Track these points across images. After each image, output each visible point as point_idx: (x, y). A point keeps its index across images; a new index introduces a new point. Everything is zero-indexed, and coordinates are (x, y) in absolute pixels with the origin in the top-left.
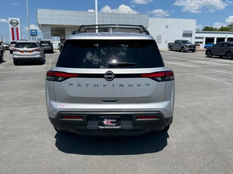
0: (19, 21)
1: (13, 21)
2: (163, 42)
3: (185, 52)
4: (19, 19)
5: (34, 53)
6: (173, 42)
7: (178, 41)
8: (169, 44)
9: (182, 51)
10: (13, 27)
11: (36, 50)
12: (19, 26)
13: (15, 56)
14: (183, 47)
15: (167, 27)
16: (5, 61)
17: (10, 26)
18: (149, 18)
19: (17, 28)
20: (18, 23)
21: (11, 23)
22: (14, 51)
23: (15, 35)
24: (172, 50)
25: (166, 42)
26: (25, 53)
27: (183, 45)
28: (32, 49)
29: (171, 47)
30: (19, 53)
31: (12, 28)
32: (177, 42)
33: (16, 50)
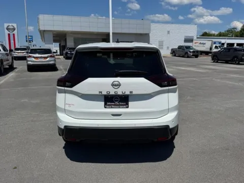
0: (16, 27)
1: (9, 27)
2: (165, 47)
3: (188, 57)
4: (16, 24)
5: (48, 59)
6: (177, 47)
7: (182, 46)
8: (172, 50)
9: (186, 56)
10: (9, 33)
11: (51, 56)
12: (15, 32)
13: (29, 63)
14: (187, 53)
15: (169, 32)
16: (16, 68)
17: (7, 32)
18: (151, 24)
19: (14, 34)
20: (14, 29)
21: (8, 29)
22: (28, 57)
23: (12, 41)
24: (175, 56)
25: (168, 48)
26: (39, 60)
27: (186, 50)
28: (46, 55)
29: (174, 52)
30: (34, 59)
31: (9, 35)
32: (180, 47)
33: (30, 57)
